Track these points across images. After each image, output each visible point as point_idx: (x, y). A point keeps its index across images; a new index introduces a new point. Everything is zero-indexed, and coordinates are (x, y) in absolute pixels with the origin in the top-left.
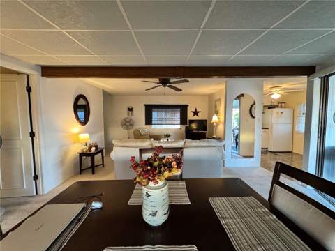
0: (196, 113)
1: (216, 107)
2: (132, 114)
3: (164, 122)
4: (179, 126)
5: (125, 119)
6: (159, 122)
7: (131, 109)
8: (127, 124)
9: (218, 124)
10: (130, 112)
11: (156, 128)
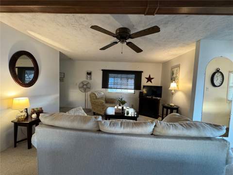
0: (149, 79)
1: (173, 74)
2: (91, 78)
3: (119, 87)
4: (133, 91)
5: (82, 83)
6: (115, 86)
7: (89, 74)
8: (85, 87)
9: (176, 91)
10: (89, 76)
11: (111, 92)
